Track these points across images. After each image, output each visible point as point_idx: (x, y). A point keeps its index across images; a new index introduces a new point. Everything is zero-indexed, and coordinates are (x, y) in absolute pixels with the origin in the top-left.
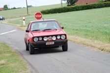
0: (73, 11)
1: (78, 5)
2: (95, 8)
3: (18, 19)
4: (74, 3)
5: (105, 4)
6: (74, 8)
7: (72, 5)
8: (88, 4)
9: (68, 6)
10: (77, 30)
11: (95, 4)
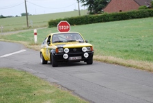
0: (99, 22)
1: (108, 13)
2: (133, 18)
3: (14, 33)
4: (100, 10)
5: (149, 11)
6: (101, 18)
7: (96, 12)
8: (123, 12)
9: (91, 13)
10: (127, 51)
11: (134, 12)
